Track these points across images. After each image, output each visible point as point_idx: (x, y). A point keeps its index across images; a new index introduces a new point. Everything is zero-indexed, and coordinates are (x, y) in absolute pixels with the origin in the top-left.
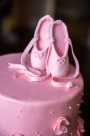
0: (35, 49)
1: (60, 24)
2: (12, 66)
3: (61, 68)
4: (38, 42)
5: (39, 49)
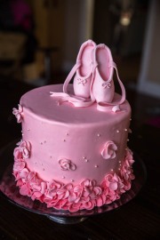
0: (78, 75)
1: (104, 48)
2: (55, 95)
3: (106, 93)
4: (80, 68)
5: (82, 75)
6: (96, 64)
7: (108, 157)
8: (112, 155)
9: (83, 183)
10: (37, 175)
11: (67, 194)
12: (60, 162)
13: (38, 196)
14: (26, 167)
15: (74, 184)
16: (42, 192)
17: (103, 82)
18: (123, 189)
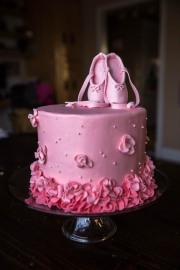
1: (115, 58)
6: (107, 69)
7: (126, 150)
8: (130, 149)
9: (101, 183)
10: (53, 180)
11: (86, 195)
12: (76, 158)
13: (54, 201)
14: (42, 175)
15: (92, 184)
16: (59, 196)
17: (115, 83)
18: (145, 193)
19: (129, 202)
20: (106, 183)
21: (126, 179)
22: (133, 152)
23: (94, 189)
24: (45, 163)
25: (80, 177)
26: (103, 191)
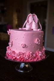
0: (27, 23)
1: (35, 15)
2: (20, 29)
3: (36, 27)
4: (28, 21)
7: (37, 43)
8: (39, 43)
9: (29, 53)
10: (14, 52)
12: (22, 45)
13: (14, 58)
14: (10, 50)
15: (26, 53)
16: (16, 56)
17: (35, 23)
18: (42, 57)
19: (37, 59)
20: (31, 53)
21: (37, 52)
22: (39, 44)
23: (27, 55)
24: (12, 46)
25: (23, 51)
26: (30, 55)
